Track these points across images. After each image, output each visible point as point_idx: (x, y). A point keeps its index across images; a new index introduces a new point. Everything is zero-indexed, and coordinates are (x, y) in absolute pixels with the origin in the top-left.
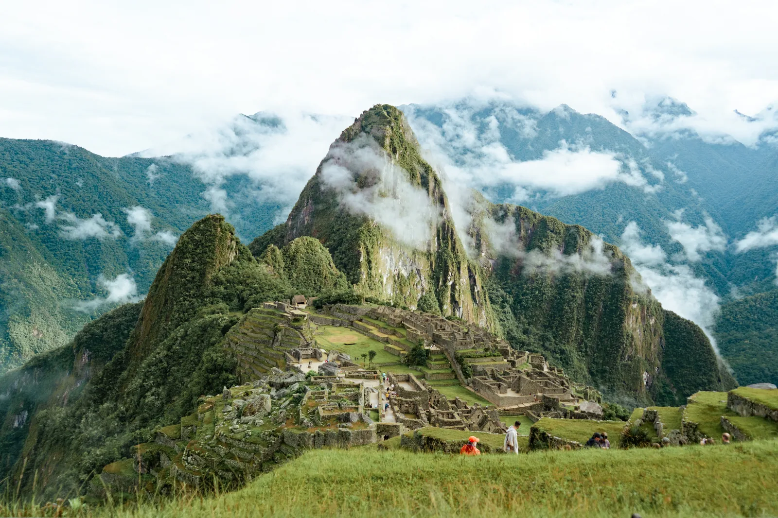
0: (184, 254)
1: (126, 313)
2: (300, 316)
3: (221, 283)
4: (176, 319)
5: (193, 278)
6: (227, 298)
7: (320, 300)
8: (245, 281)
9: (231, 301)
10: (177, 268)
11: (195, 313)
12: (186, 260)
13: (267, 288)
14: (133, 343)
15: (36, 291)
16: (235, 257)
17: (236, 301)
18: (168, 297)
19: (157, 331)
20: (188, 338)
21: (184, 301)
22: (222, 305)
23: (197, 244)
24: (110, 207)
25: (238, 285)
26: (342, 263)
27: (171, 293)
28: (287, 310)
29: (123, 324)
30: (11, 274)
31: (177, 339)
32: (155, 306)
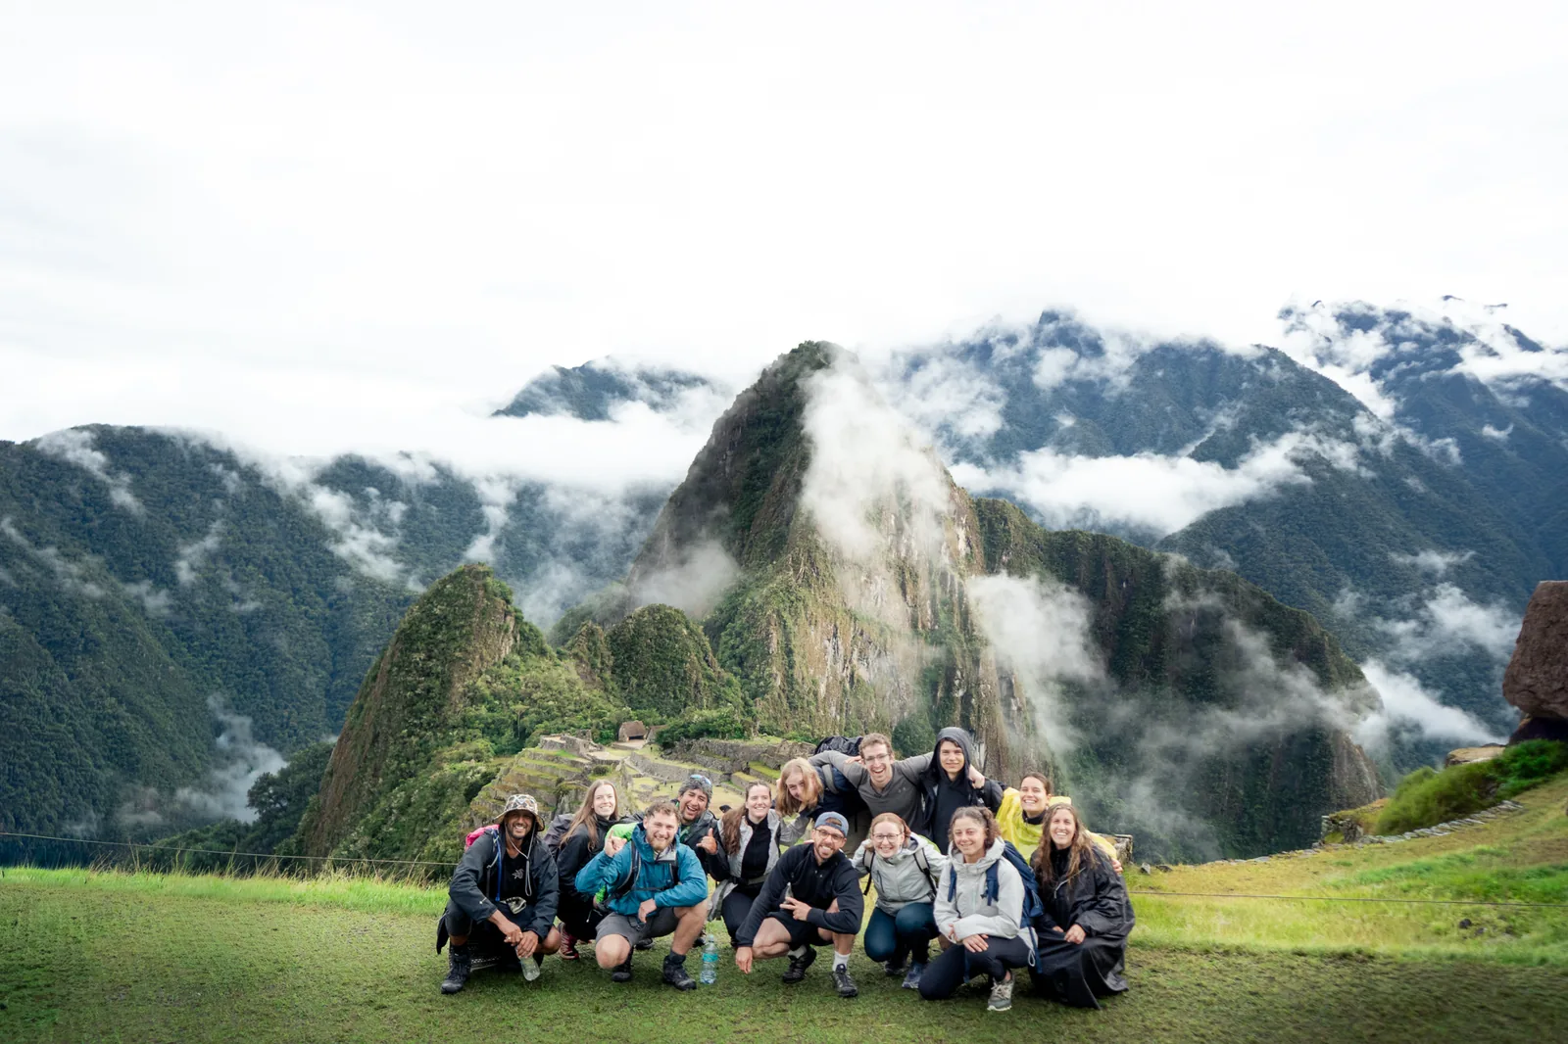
0: (412, 644)
1: (316, 763)
2: (609, 763)
3: (483, 700)
4: (393, 772)
5: (429, 690)
6: (492, 730)
7: (671, 731)
8: (530, 695)
9: (500, 734)
10: (399, 671)
11: (429, 761)
12: (415, 655)
13: (572, 707)
14: (312, 821)
15: (150, 722)
16: (514, 646)
17: (509, 733)
18: (378, 729)
19: (358, 797)
20: (410, 810)
21: (409, 736)
22: (482, 743)
23: (440, 623)
24: (298, 552)
25: (515, 703)
26: (734, 656)
27: (385, 722)
28: (583, 751)
29: (308, 784)
30: (104, 687)
31: (391, 813)
32: (355, 746)
